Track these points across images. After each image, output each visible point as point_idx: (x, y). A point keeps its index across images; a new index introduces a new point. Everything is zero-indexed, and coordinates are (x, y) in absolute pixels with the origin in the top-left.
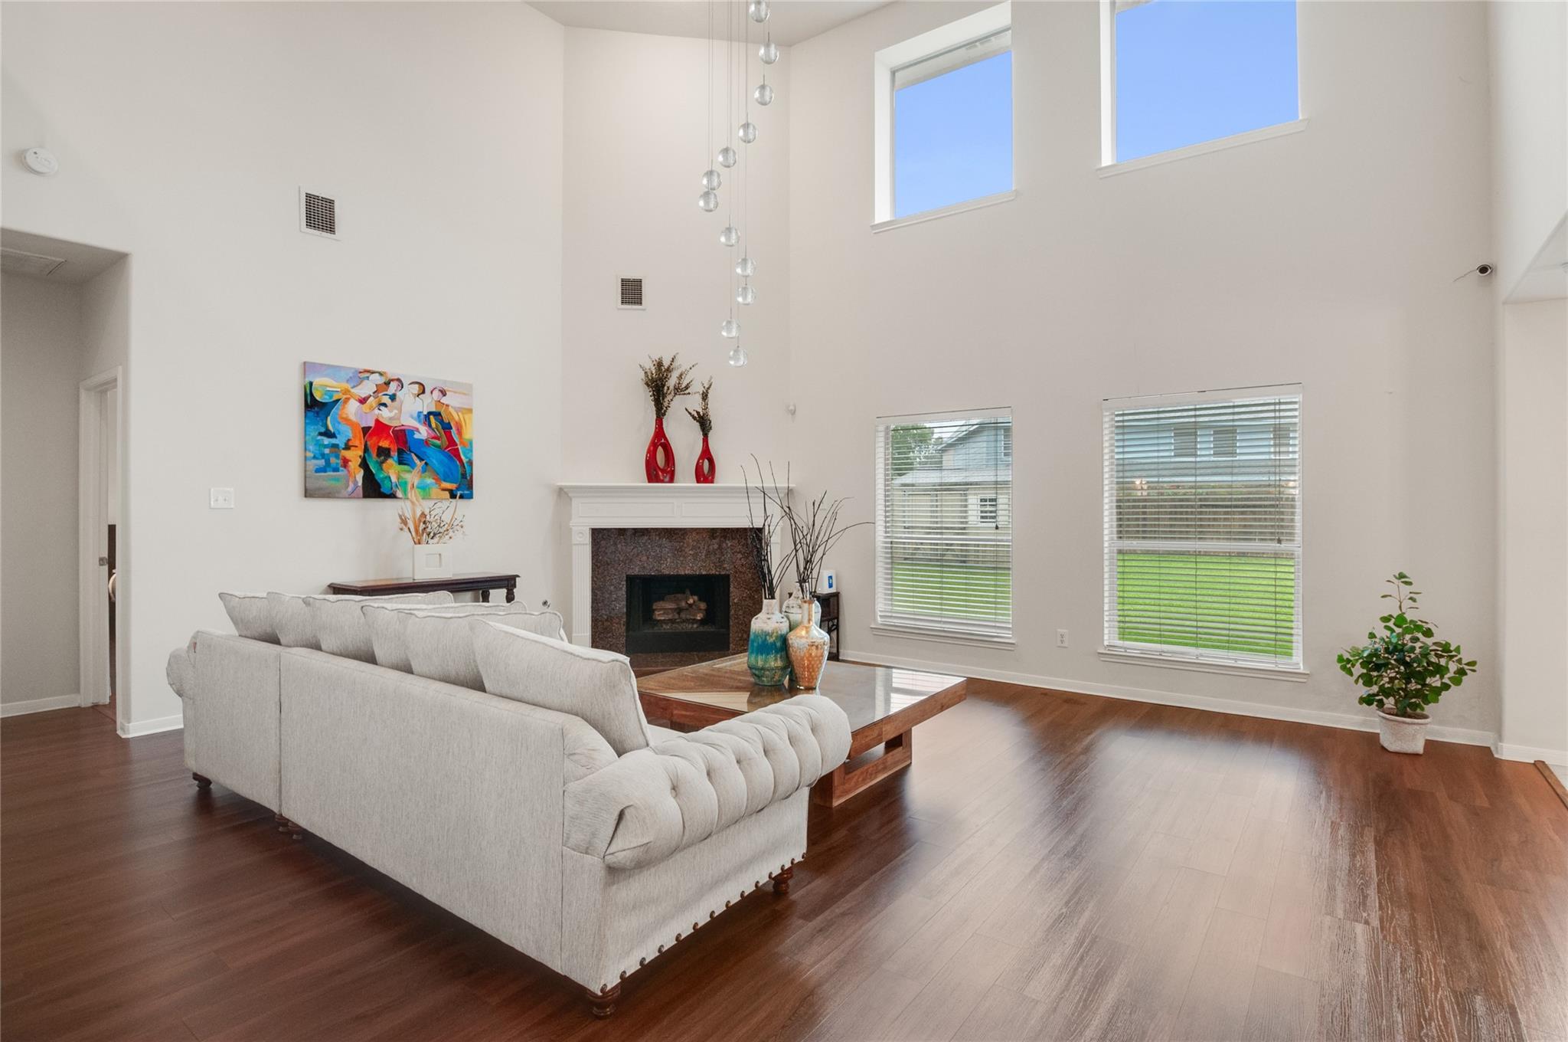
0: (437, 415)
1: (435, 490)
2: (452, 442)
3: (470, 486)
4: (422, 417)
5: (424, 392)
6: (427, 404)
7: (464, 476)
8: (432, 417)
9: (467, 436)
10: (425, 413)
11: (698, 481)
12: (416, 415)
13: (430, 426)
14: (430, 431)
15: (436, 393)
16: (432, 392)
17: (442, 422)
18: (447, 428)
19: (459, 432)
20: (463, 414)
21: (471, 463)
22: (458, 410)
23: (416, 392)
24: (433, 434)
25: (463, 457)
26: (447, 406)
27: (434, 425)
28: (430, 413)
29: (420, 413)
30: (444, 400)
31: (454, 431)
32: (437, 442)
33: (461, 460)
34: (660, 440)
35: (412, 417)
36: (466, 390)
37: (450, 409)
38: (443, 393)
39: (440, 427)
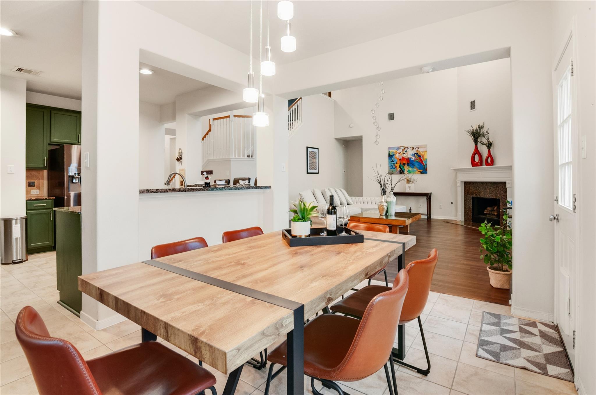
0: (417, 154)
1: (417, 172)
2: (421, 160)
3: (426, 170)
4: (413, 155)
5: (413, 149)
6: (414, 152)
7: (424, 168)
8: (415, 155)
9: (425, 158)
12: (411, 154)
13: (415, 156)
14: (415, 158)
15: (417, 149)
16: (415, 149)
17: (418, 155)
18: (419, 156)
19: (423, 157)
20: (424, 152)
21: (426, 165)
23: (412, 149)
24: (416, 158)
25: (424, 163)
26: (420, 151)
27: (416, 156)
28: (415, 154)
29: (412, 154)
30: (419, 150)
31: (421, 157)
32: (417, 160)
33: (423, 164)
34: (477, 151)
35: (410, 155)
37: (420, 152)
38: (419, 148)
39: (418, 156)
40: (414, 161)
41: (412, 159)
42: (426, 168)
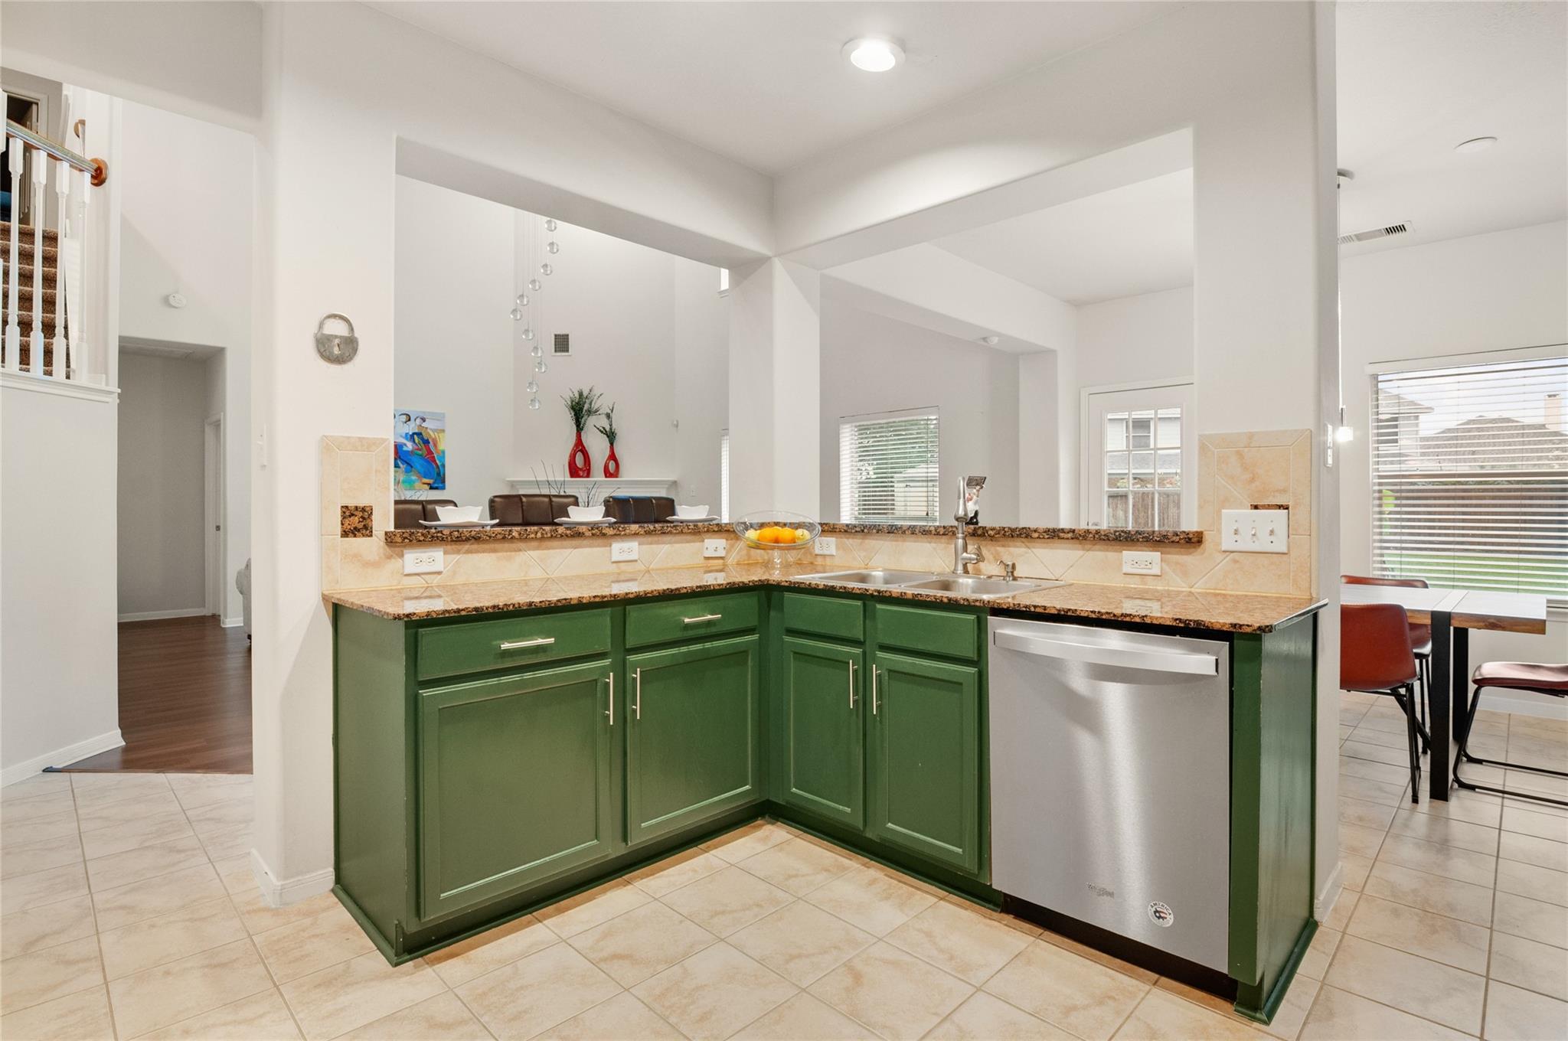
0: (419, 434)
1: (418, 484)
2: (430, 452)
3: (443, 482)
4: (409, 436)
5: (409, 420)
6: (412, 428)
7: (439, 474)
8: (415, 436)
9: (441, 447)
10: (411, 433)
11: (606, 477)
12: (404, 435)
13: (414, 441)
14: (414, 445)
15: (418, 421)
16: (415, 420)
17: (422, 439)
18: (426, 442)
19: (435, 445)
20: (438, 433)
21: (443, 466)
22: (434, 431)
23: (404, 420)
24: (416, 447)
25: (438, 462)
26: (426, 428)
27: (417, 441)
28: (414, 434)
29: (407, 434)
30: (424, 425)
31: (431, 445)
32: (420, 452)
33: (436, 464)
34: (580, 447)
35: (401, 436)
36: (440, 417)
37: (429, 431)
38: (424, 420)
39: (421, 442)
40: (412, 453)
41: (405, 449)
42: (442, 474)
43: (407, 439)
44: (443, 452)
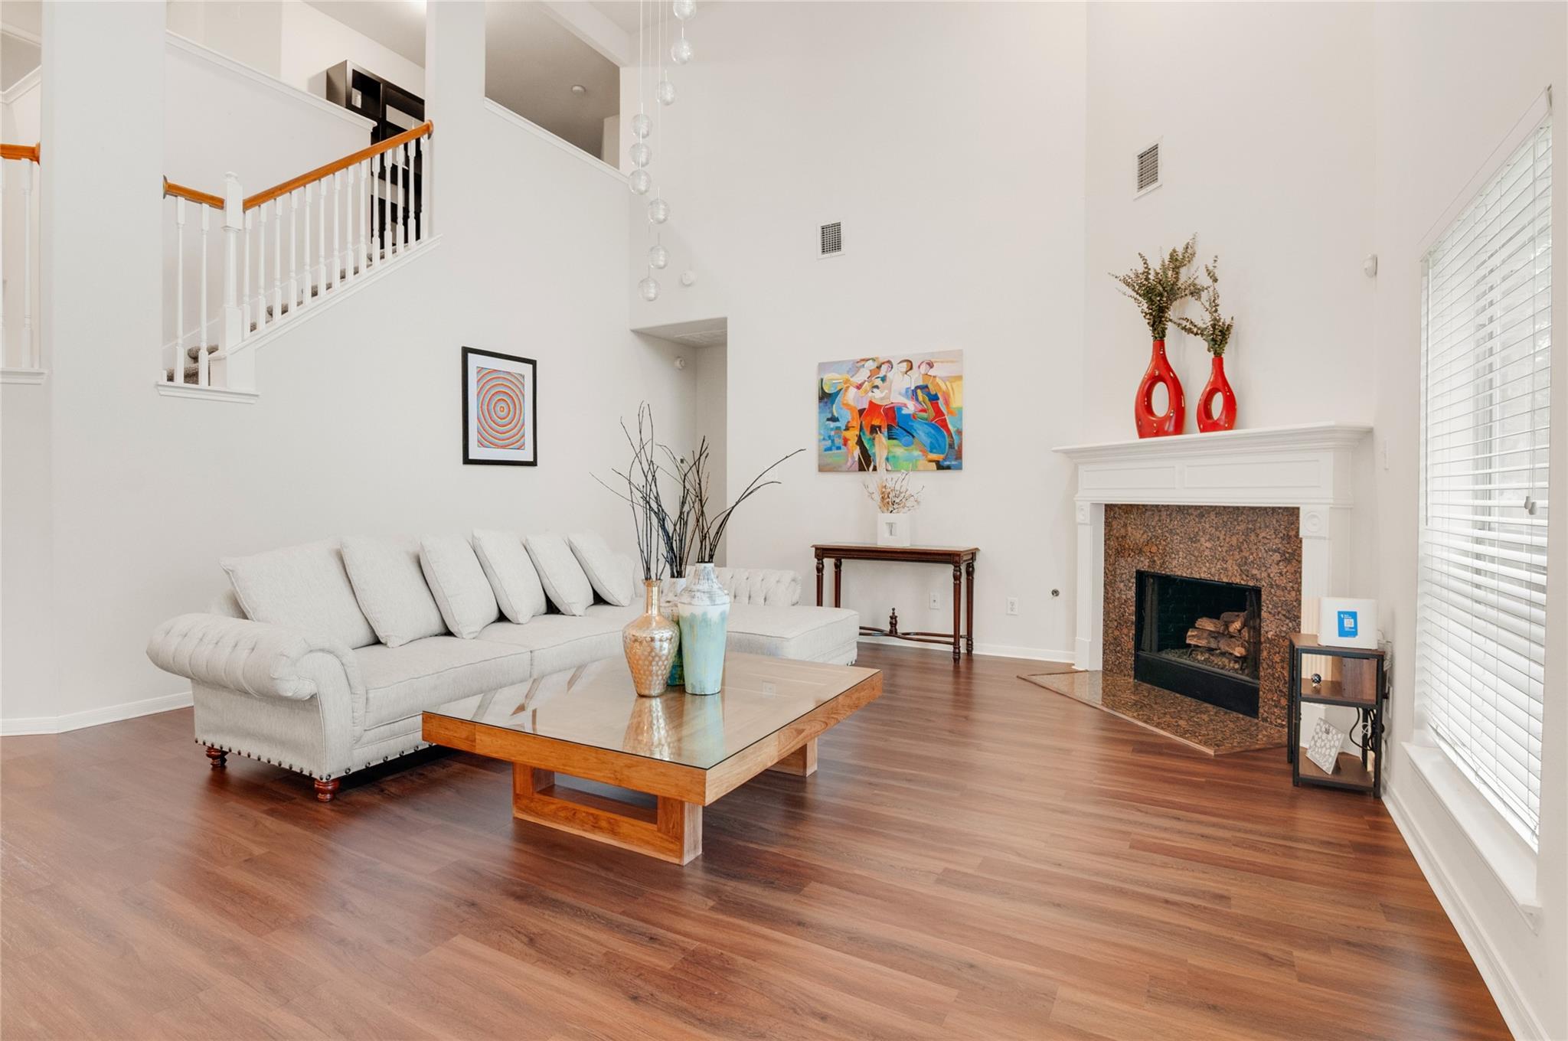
0: (924, 388)
2: (939, 412)
3: (959, 456)
4: (910, 392)
6: (915, 379)
8: (919, 391)
10: (913, 388)
11: (1204, 431)
12: (904, 391)
13: (917, 400)
15: (924, 367)
16: (919, 367)
18: (934, 399)
19: (947, 403)
20: (951, 382)
21: (959, 432)
22: (945, 380)
23: (905, 370)
25: (950, 427)
26: (935, 377)
27: (920, 399)
28: (917, 387)
30: (932, 372)
31: (942, 403)
32: (924, 415)
33: (948, 431)
34: (1162, 372)
35: (900, 394)
36: (954, 358)
38: (931, 365)
39: (927, 398)
40: (914, 416)
41: (905, 411)
42: (956, 443)
43: (907, 398)
44: (960, 410)
